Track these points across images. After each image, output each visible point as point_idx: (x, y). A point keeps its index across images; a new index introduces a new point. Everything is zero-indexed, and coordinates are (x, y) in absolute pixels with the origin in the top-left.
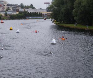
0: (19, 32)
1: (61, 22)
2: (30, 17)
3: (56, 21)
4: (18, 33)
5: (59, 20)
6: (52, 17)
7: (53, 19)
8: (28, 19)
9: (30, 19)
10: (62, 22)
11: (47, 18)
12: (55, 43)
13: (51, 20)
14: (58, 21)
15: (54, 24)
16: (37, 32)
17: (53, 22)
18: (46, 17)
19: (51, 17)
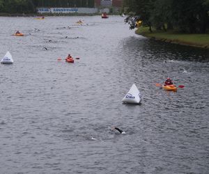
0: (12, 61)
1: (159, 28)
2: (52, 10)
3: (144, 25)
4: (7, 63)
5: (152, 18)
6: (128, 11)
7: (132, 15)
8: (43, 16)
9: (51, 15)
10: (166, 26)
11: (111, 13)
12: (137, 100)
13: (127, 20)
14: (149, 25)
15: (136, 33)
16: (72, 62)
17: (132, 27)
18: (107, 10)
19: (126, 8)
